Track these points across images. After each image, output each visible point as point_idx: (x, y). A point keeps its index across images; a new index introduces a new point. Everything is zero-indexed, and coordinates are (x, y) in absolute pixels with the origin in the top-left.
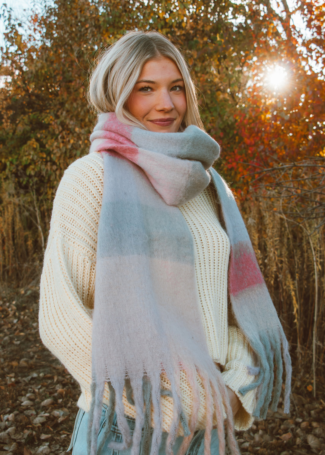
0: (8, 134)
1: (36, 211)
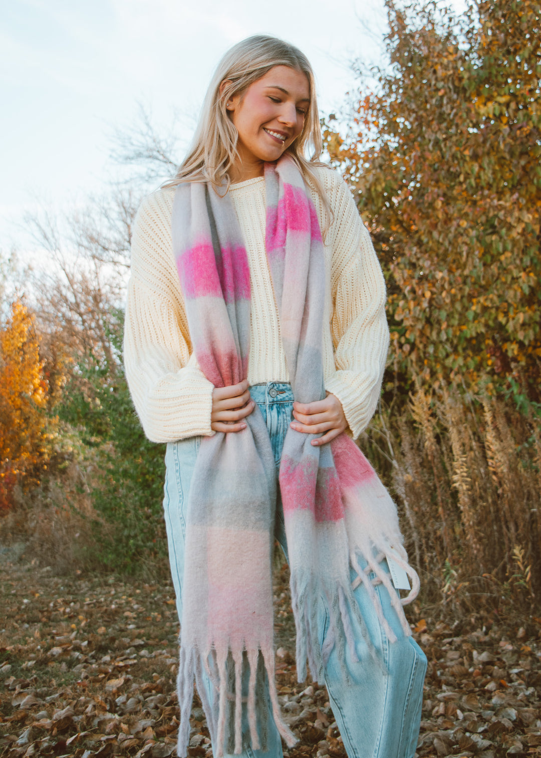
1: (385, 433)
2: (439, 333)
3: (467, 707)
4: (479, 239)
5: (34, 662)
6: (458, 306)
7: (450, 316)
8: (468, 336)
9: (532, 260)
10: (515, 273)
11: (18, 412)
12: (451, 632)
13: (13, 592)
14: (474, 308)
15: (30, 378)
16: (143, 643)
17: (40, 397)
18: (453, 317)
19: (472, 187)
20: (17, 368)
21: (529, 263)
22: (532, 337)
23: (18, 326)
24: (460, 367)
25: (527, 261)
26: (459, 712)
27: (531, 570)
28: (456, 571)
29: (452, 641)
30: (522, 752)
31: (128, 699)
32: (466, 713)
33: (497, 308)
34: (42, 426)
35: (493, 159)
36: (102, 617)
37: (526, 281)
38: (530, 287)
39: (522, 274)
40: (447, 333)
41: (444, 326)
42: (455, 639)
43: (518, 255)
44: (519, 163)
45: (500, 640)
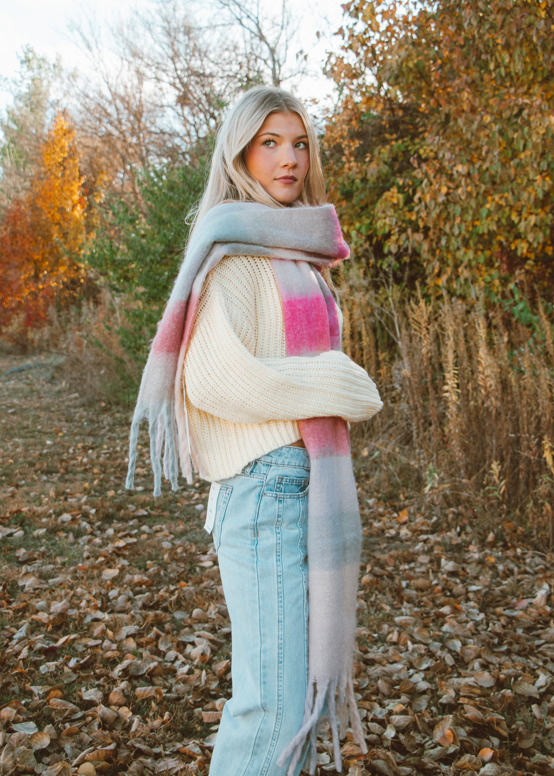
0: (353, 182)
1: (392, 315)
2: (452, 228)
3: (418, 638)
4: (502, 133)
5: (44, 530)
6: (473, 203)
7: (464, 210)
8: (480, 232)
9: (549, 165)
10: (532, 175)
11: (57, 227)
12: (428, 529)
13: (39, 427)
14: (488, 206)
15: (68, 193)
16: (146, 513)
17: (78, 212)
18: (467, 212)
19: (501, 76)
20: (57, 183)
21: (545, 168)
22: (541, 240)
23: (59, 141)
24: (470, 261)
25: (544, 165)
26: (409, 643)
27: (505, 484)
28: (438, 474)
29: (428, 539)
30: (453, 702)
31: (120, 594)
32: (416, 646)
33: (511, 207)
34: (80, 242)
35: (525, 50)
36: (115, 472)
37: (541, 185)
38: (544, 191)
39: (538, 177)
40: (459, 228)
41: (458, 221)
42: (430, 536)
43: (535, 159)
44: (550, 58)
45: (470, 543)
